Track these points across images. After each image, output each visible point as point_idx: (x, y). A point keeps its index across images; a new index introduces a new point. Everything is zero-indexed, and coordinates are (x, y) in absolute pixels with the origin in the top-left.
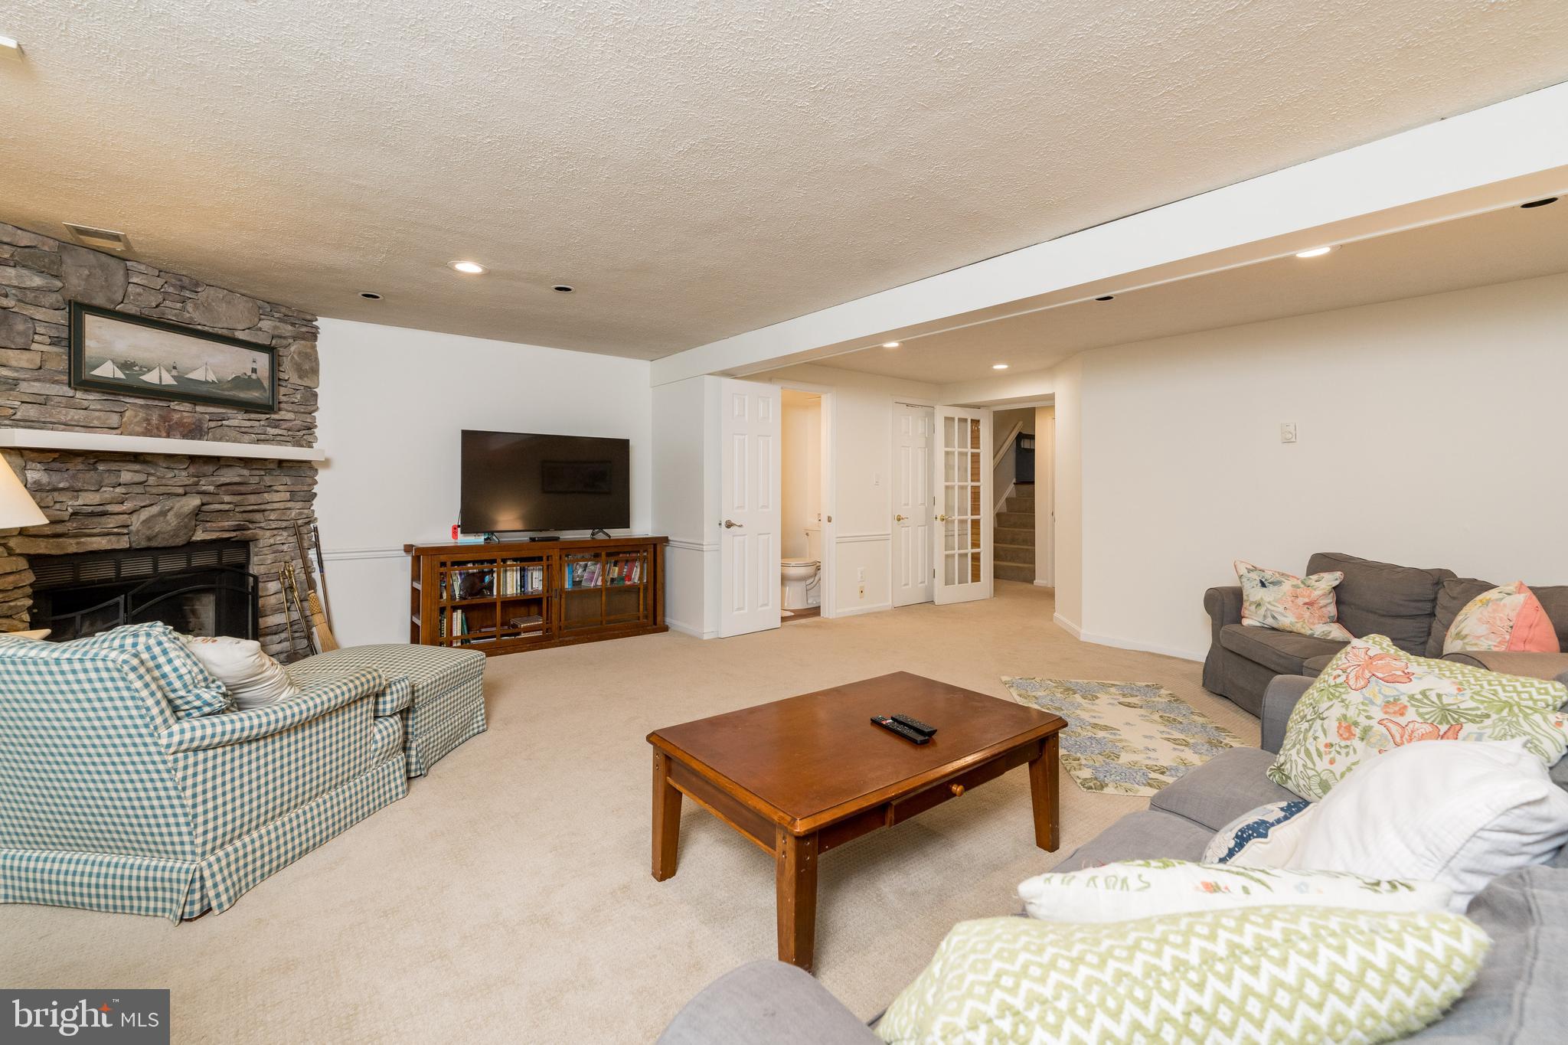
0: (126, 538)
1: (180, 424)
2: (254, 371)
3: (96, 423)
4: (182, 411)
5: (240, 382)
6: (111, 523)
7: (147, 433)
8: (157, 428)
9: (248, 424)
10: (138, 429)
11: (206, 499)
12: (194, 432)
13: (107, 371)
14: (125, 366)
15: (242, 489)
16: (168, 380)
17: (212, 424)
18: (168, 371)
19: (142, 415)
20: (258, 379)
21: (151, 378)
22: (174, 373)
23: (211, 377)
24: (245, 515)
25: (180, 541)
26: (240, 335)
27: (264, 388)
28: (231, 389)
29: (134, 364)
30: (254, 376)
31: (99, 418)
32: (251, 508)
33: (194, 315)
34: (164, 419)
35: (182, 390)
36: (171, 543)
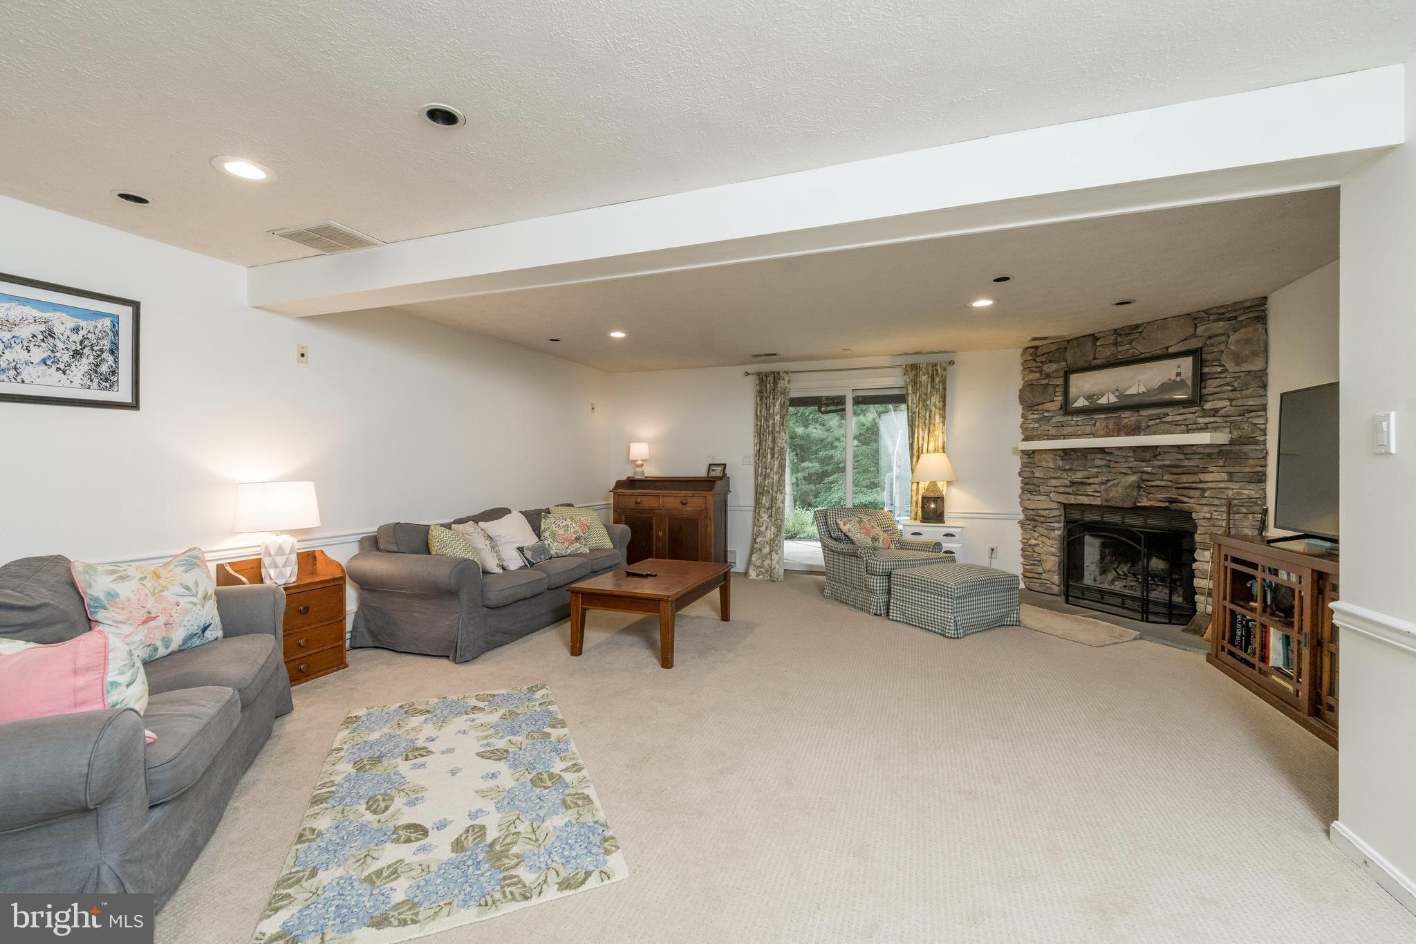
0: (1099, 499)
1: (1126, 426)
2: (1179, 374)
3: (1079, 433)
4: (1128, 418)
5: (1165, 387)
6: (1090, 490)
7: (1107, 435)
8: (1113, 431)
9: (1179, 418)
10: (1102, 433)
11: (1145, 477)
12: (1135, 430)
13: (1081, 403)
14: (1089, 397)
15: (1175, 470)
16: (1113, 399)
17: (1151, 423)
18: (1113, 394)
19: (1104, 424)
20: (1182, 380)
21: (1103, 401)
22: (1117, 394)
23: (1142, 389)
24: (1180, 491)
25: (1128, 504)
26: (1171, 350)
27: (1188, 386)
28: (1158, 394)
29: (1094, 395)
30: (1178, 379)
31: (1080, 430)
32: (1182, 485)
33: (1141, 348)
34: (1117, 424)
35: (1122, 403)
36: (1120, 505)
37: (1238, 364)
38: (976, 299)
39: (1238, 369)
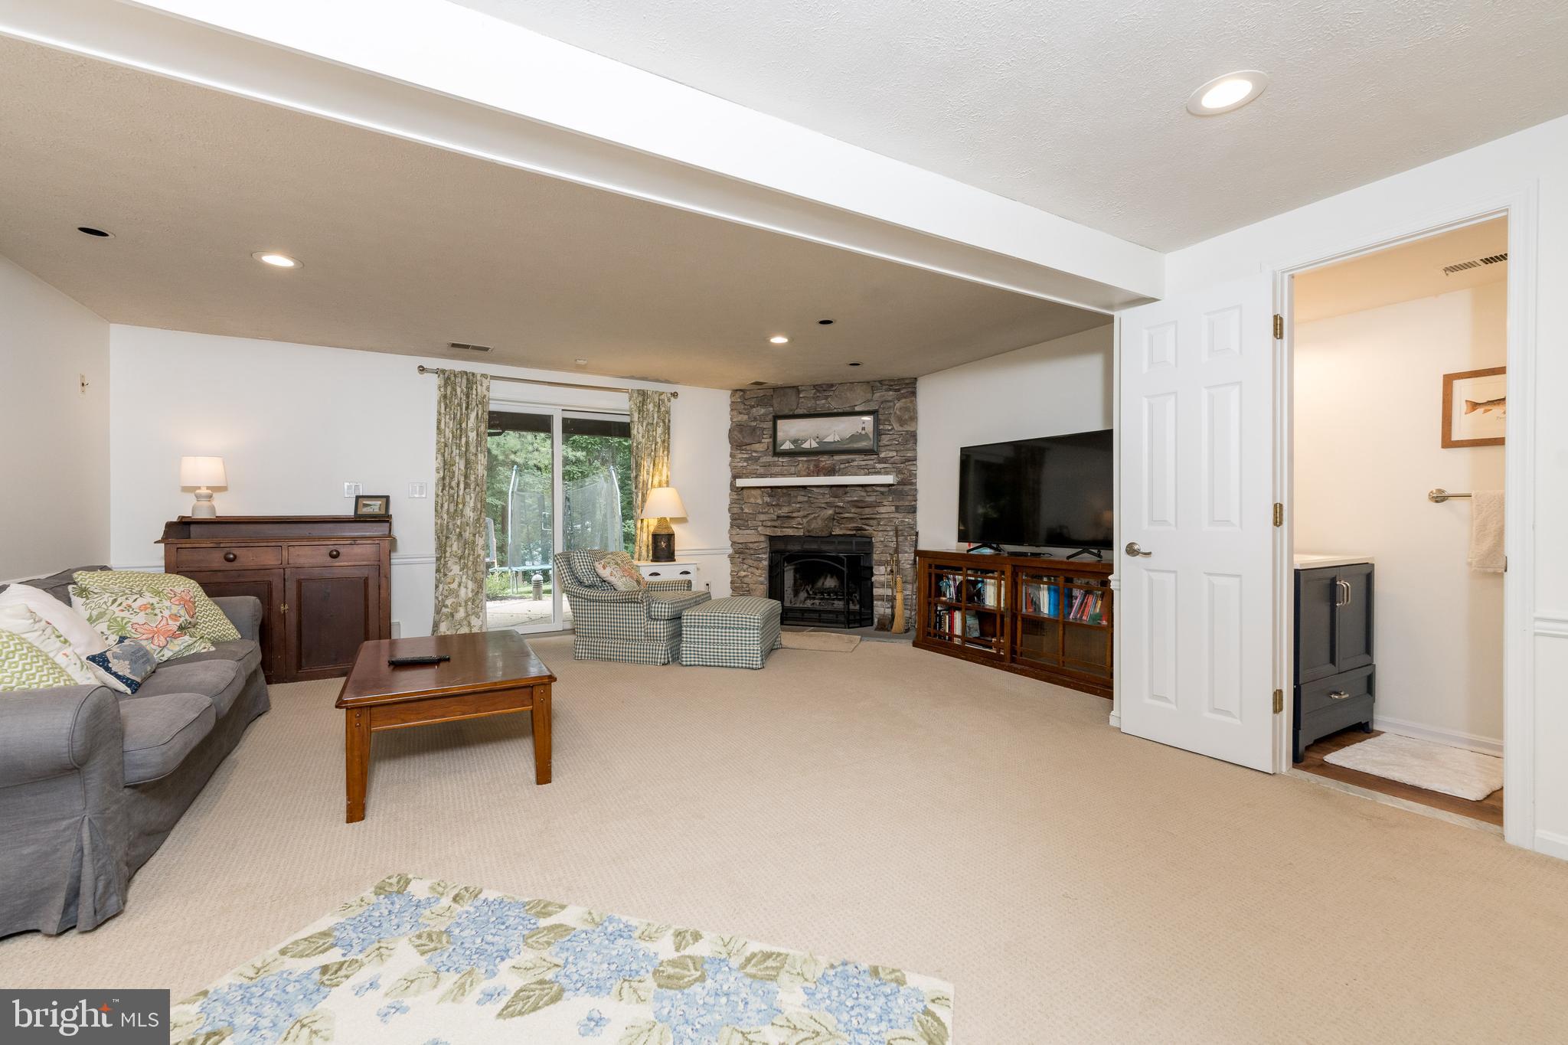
0: (802, 530)
1: (823, 468)
2: (863, 429)
3: (785, 472)
4: (826, 461)
5: (854, 438)
6: (794, 523)
7: (808, 475)
8: (813, 472)
9: (863, 463)
10: (805, 473)
11: (838, 510)
12: (831, 472)
13: (787, 446)
14: (795, 442)
15: (860, 505)
16: (814, 445)
17: (842, 466)
18: (815, 440)
19: (806, 466)
20: (866, 433)
21: (806, 445)
22: (817, 440)
23: (837, 438)
24: (863, 521)
25: (825, 534)
26: (857, 409)
27: (870, 439)
28: (848, 443)
29: (798, 440)
30: (863, 432)
31: (786, 470)
32: (865, 517)
33: (834, 405)
34: (816, 466)
35: (822, 449)
36: (820, 534)
37: (901, 426)
38: (773, 336)
39: (901, 429)
